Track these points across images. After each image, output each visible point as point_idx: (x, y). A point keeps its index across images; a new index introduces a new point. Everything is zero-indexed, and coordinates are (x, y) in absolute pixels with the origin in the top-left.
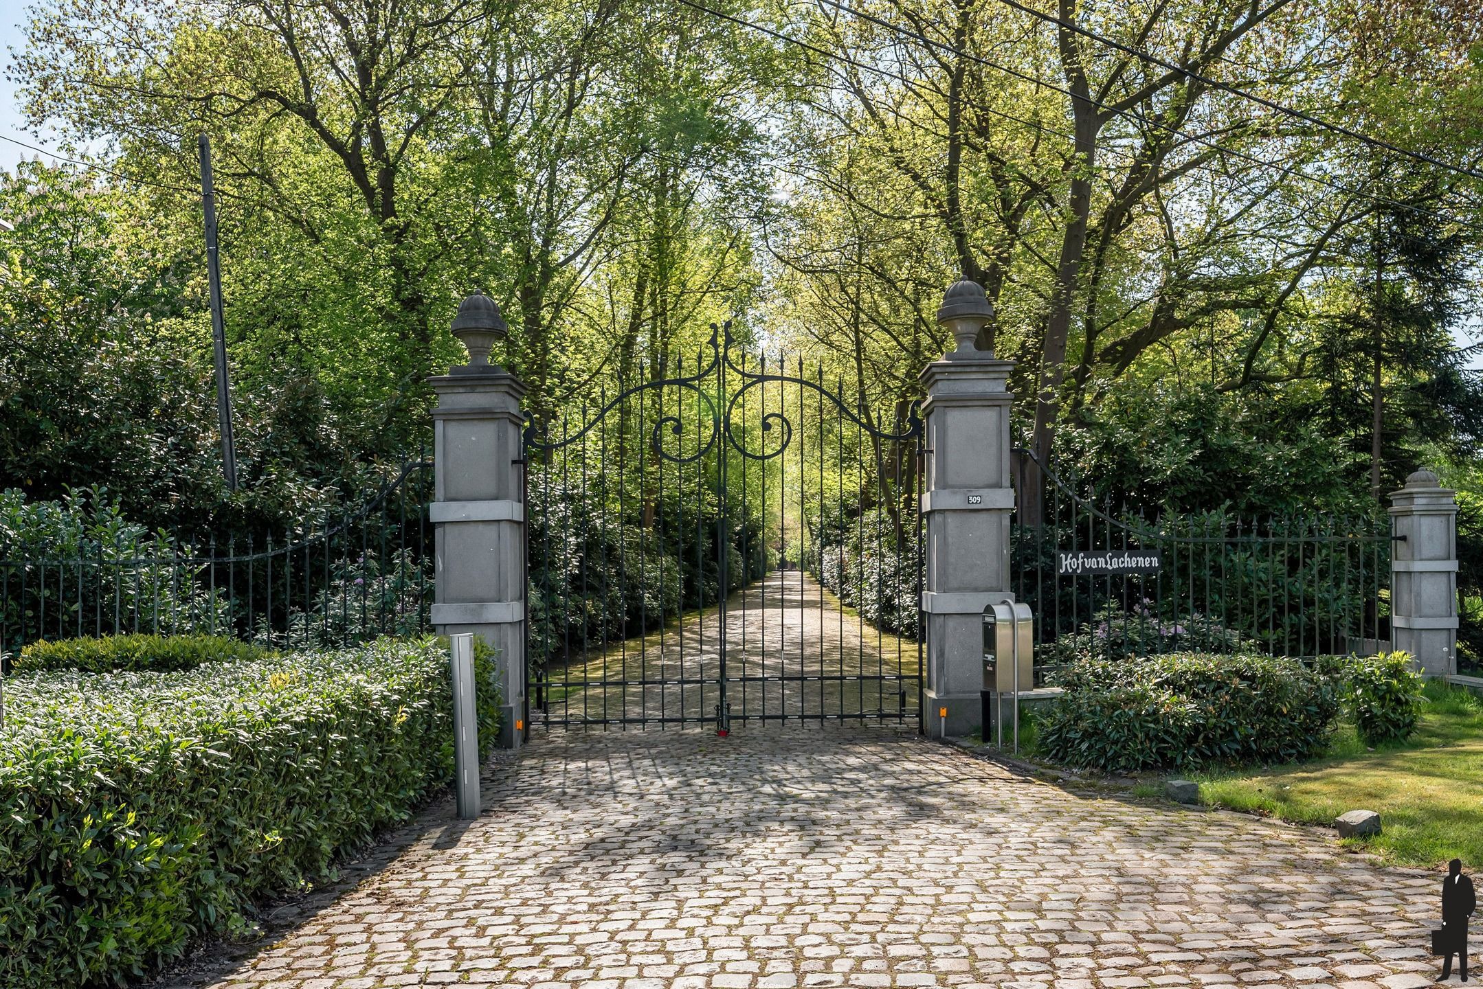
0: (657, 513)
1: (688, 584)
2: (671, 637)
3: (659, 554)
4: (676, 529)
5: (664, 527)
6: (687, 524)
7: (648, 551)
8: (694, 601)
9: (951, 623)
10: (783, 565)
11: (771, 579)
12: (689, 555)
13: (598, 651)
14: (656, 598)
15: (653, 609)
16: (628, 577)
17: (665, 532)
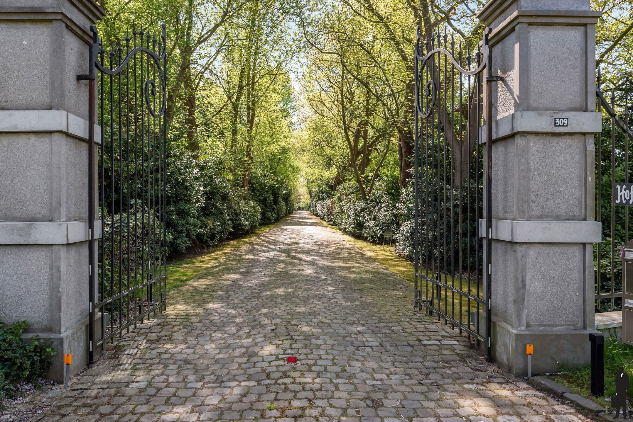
0: (250, 183)
1: (263, 214)
2: (254, 239)
3: (249, 200)
4: (258, 191)
5: (252, 189)
6: (263, 189)
7: (245, 199)
8: (266, 222)
9: (532, 252)
10: (299, 208)
11: (295, 214)
12: (263, 202)
13: (216, 247)
14: (247, 220)
15: (246, 225)
16: (234, 210)
17: (253, 191)
